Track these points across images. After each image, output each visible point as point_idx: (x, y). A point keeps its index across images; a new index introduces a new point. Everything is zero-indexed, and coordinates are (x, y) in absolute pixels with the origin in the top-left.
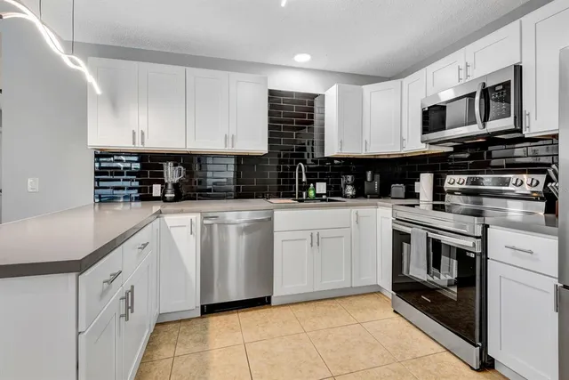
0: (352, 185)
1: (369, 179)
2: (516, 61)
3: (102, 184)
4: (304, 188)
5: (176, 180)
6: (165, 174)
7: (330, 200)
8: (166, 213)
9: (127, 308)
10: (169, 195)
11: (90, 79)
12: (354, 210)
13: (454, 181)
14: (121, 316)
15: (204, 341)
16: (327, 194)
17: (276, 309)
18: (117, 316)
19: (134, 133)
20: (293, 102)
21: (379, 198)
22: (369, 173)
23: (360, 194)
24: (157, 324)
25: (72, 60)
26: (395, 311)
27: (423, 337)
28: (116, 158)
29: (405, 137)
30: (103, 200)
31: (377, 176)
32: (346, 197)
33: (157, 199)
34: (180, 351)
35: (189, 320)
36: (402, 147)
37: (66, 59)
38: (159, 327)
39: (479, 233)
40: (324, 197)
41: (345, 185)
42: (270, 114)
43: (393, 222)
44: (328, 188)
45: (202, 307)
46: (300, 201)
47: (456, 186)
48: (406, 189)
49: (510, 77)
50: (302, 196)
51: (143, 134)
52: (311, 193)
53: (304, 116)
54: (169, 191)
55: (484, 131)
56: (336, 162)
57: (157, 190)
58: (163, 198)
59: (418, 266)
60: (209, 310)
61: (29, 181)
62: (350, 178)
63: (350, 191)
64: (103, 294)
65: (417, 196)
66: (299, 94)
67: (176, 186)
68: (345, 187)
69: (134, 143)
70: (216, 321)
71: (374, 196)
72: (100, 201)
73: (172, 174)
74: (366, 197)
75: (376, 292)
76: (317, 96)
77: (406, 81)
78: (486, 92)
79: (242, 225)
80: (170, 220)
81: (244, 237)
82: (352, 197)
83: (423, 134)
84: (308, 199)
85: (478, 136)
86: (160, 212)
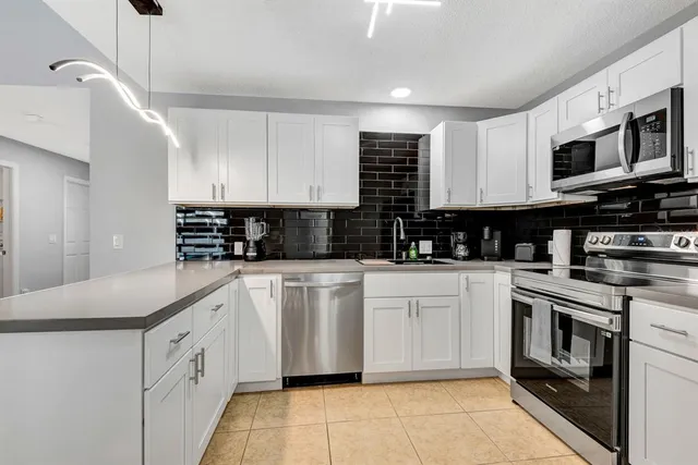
0: (464, 244)
1: (486, 237)
2: (674, 83)
3: (188, 241)
4: (404, 247)
5: (258, 237)
6: (247, 232)
7: (436, 263)
8: (247, 273)
9: (197, 371)
10: (252, 253)
11: (168, 131)
12: (463, 275)
13: (597, 240)
14: (191, 379)
15: (283, 416)
16: (433, 255)
17: (367, 388)
18: (187, 379)
19: (214, 187)
20: (391, 145)
21: (500, 260)
22: (486, 230)
23: (475, 254)
24: (234, 394)
25: (148, 114)
26: (514, 401)
27: (546, 435)
28: (197, 213)
29: (531, 183)
30: (188, 258)
31: (498, 234)
32: (456, 258)
33: (238, 258)
34: (258, 424)
35: (270, 392)
36: (528, 197)
37: (143, 114)
38: (236, 397)
39: (619, 307)
40: (428, 258)
41: (456, 244)
42: (362, 160)
43: (513, 290)
44: (434, 247)
45: (284, 379)
46: (397, 263)
47: (600, 247)
48: (536, 250)
49: (666, 104)
50: (401, 257)
51: (223, 188)
52: (413, 253)
53: (404, 161)
54: (251, 249)
55: (632, 176)
56: (447, 215)
57: (238, 248)
58: (244, 258)
59: (540, 345)
60: (292, 383)
61: (114, 238)
62: (461, 236)
63: (461, 251)
64: (170, 354)
65: (549, 259)
66: (398, 136)
67: (258, 244)
68: (456, 247)
69: (214, 197)
70: (299, 396)
71: (492, 257)
72: (185, 260)
73: (254, 230)
74: (483, 259)
75: (492, 376)
76: (420, 136)
77: (532, 113)
78: (634, 125)
79: (334, 288)
80: (250, 281)
81: (336, 301)
82: (465, 259)
83: (554, 179)
84: (409, 260)
85: (625, 182)
86: (239, 272)
